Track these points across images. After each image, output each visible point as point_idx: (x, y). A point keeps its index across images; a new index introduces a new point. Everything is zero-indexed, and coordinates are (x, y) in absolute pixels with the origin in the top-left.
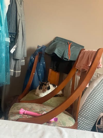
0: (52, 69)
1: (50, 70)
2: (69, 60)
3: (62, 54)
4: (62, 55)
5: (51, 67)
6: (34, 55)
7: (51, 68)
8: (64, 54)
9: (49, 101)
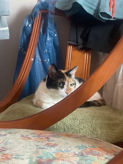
0: (74, 46)
1: (70, 48)
2: (112, 19)
3: (96, 4)
4: (95, 8)
5: (70, 41)
6: (32, 17)
7: (70, 44)
8: (101, 4)
9: (68, 120)
